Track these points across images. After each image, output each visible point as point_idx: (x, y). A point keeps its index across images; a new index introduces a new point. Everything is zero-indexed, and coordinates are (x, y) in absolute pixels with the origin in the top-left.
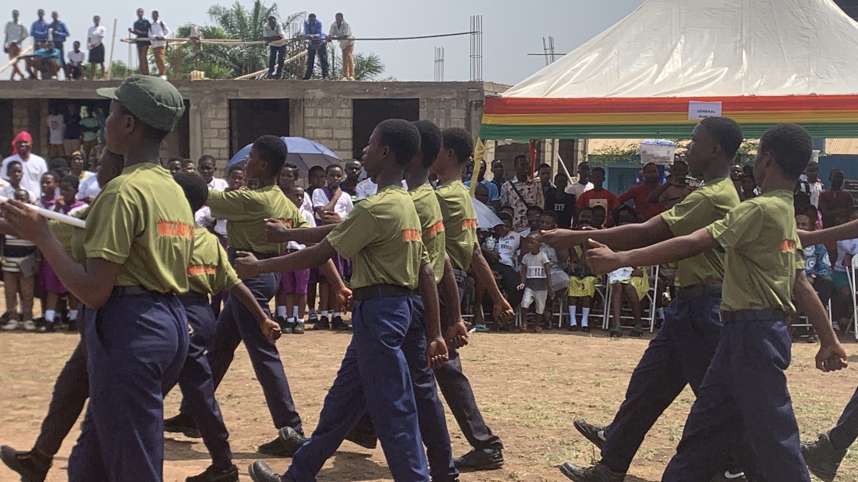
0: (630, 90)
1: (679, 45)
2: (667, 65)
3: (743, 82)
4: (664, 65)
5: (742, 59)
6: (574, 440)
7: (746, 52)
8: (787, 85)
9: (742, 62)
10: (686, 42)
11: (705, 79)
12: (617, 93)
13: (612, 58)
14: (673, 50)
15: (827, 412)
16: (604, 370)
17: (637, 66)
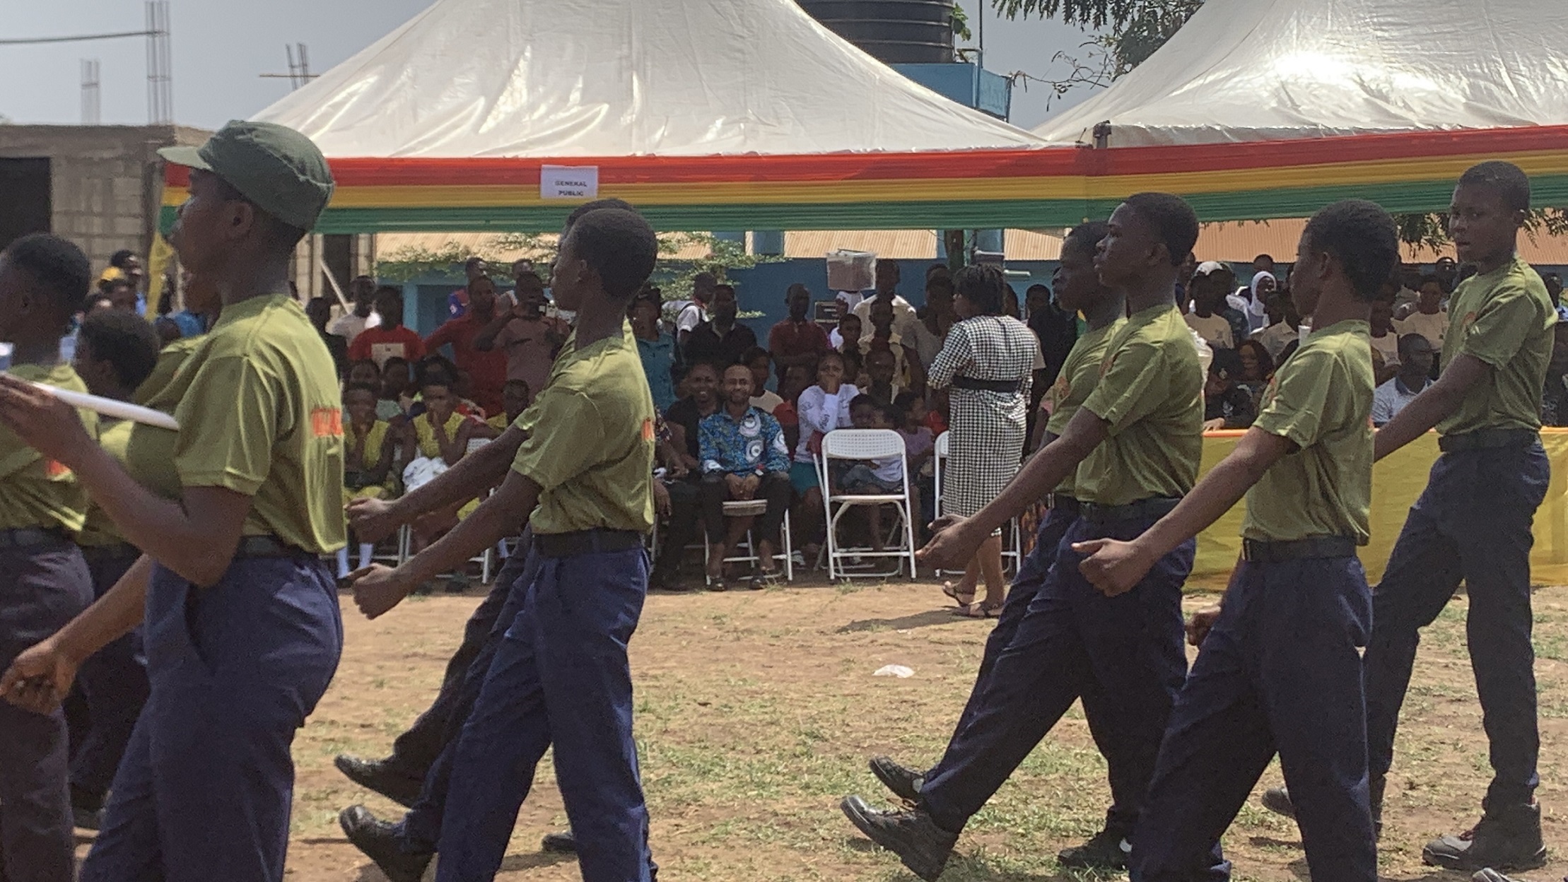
0: (438, 144)
1: (522, 64)
2: (502, 99)
3: (635, 131)
4: (496, 100)
5: (632, 90)
6: (329, 791)
7: (639, 79)
8: (710, 136)
9: (632, 95)
10: (533, 57)
11: (569, 125)
12: (413, 149)
13: (403, 84)
14: (511, 71)
15: (774, 712)
16: (393, 657)
17: (448, 100)
